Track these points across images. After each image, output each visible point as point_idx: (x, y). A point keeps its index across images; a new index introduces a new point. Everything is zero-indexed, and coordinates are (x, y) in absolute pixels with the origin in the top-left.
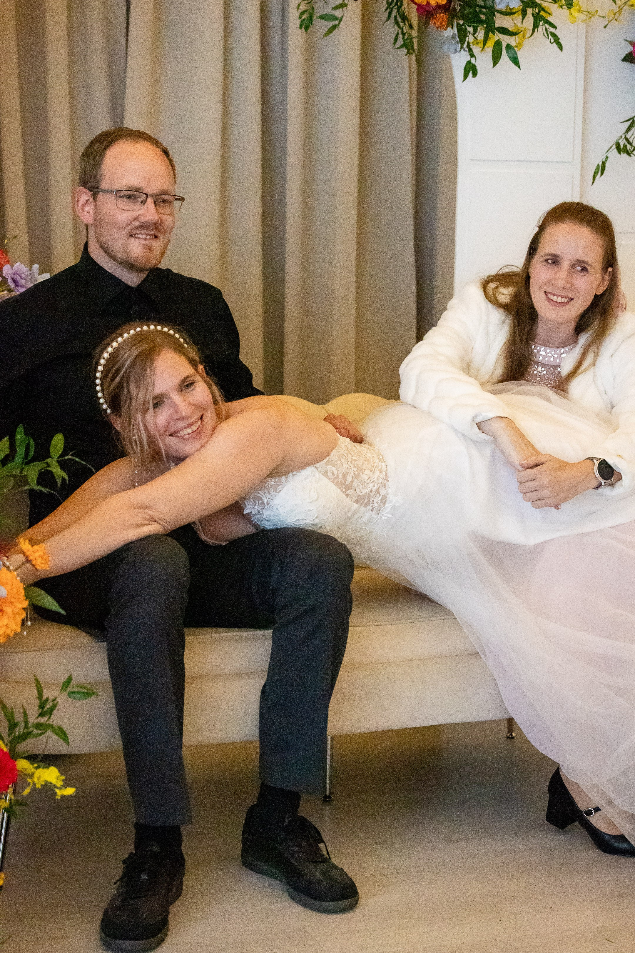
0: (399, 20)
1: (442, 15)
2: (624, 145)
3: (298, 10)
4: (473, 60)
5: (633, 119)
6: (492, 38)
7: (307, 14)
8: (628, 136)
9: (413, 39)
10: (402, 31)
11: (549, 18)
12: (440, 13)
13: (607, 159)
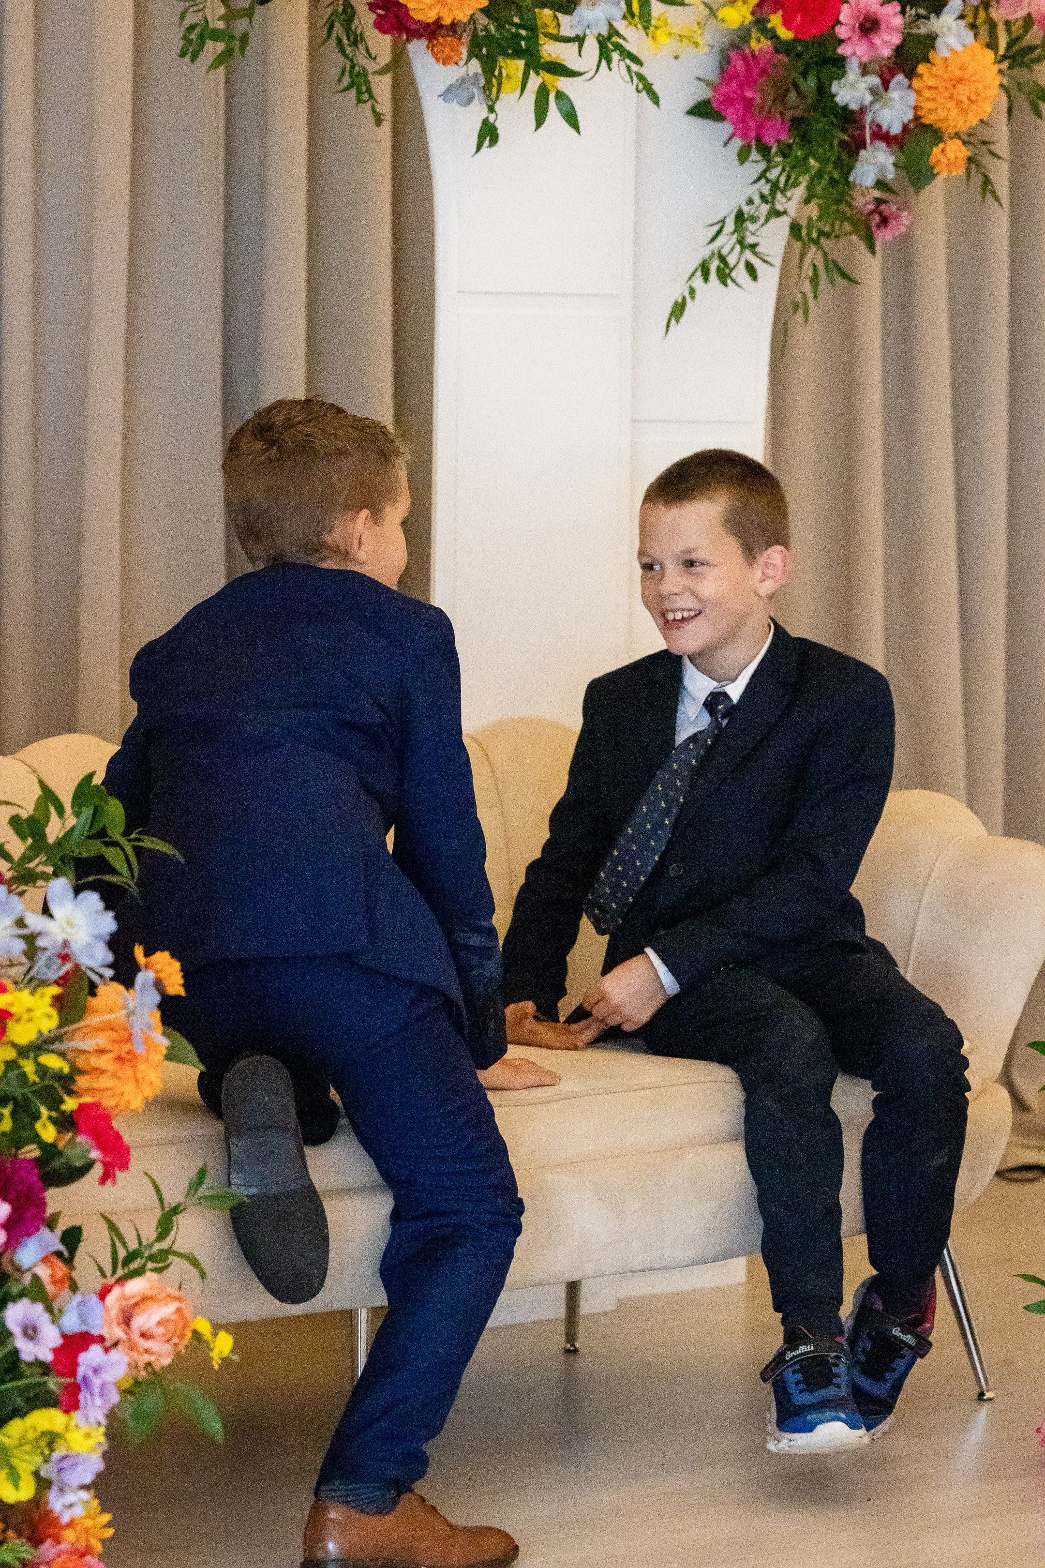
0: (345, 41)
1: (449, 39)
2: (718, 267)
3: (181, 22)
4: (491, 118)
5: (723, 221)
6: (535, 81)
7: (198, 29)
8: (724, 252)
9: (370, 76)
10: (352, 61)
11: (627, 46)
12: (445, 36)
13: (692, 292)
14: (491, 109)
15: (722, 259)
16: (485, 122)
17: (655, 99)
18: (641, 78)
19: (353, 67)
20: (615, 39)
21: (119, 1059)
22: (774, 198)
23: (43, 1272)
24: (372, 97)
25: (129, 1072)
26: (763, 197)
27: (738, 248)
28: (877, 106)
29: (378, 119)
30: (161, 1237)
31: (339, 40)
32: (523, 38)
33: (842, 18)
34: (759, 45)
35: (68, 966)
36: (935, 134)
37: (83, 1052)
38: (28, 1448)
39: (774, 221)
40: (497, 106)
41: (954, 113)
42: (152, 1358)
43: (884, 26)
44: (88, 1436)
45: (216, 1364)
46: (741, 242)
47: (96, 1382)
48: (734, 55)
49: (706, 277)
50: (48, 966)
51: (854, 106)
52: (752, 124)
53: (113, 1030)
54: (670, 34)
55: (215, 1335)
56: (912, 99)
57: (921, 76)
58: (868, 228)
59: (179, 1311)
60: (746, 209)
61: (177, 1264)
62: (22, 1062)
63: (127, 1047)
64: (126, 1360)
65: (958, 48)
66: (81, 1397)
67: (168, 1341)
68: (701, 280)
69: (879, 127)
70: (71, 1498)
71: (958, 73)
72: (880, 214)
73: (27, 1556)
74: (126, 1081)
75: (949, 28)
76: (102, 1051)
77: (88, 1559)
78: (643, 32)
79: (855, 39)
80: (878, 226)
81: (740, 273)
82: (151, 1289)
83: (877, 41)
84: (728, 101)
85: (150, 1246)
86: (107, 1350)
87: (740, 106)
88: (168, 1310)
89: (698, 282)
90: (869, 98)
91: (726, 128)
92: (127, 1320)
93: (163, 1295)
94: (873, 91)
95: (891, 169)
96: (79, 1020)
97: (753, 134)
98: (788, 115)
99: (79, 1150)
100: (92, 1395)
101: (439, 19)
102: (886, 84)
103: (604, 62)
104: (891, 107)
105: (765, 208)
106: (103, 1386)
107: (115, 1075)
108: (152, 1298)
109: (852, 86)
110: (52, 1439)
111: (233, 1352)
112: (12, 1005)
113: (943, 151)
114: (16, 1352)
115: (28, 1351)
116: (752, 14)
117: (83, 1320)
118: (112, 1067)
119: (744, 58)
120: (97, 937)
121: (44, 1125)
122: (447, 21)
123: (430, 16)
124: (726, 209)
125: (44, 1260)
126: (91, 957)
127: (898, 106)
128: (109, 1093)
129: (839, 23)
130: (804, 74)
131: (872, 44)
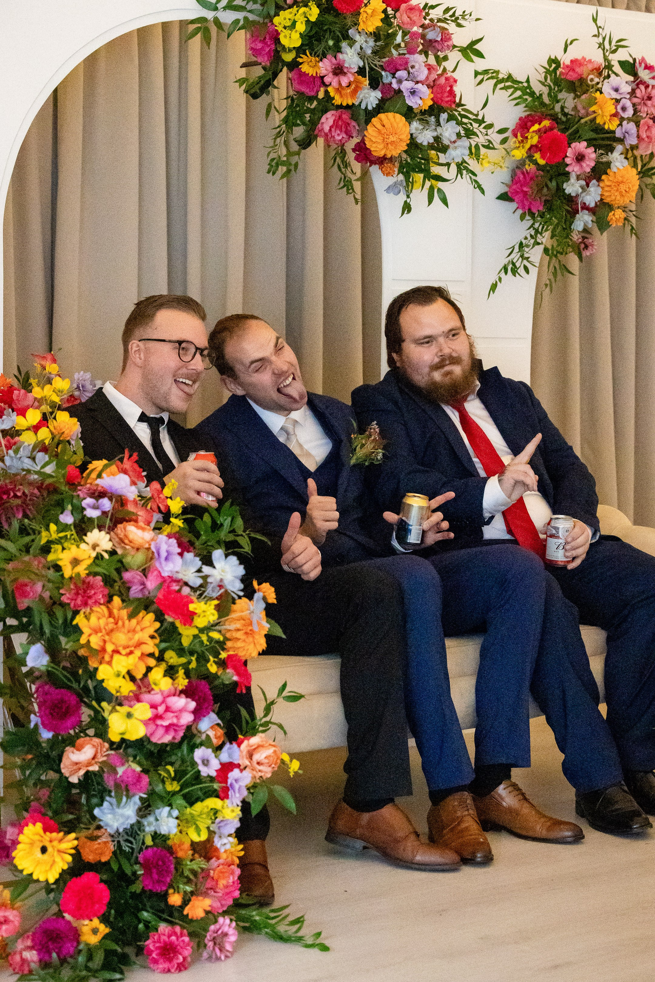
0: (342, 166)
1: (389, 165)
2: (512, 268)
3: (267, 158)
4: (408, 200)
5: (513, 247)
6: (428, 184)
7: (275, 161)
8: (514, 261)
9: (354, 183)
10: (344, 175)
11: (470, 168)
12: (387, 163)
13: (500, 279)
14: (408, 197)
15: (514, 264)
16: (406, 202)
17: (483, 192)
18: (476, 182)
19: (345, 178)
20: (464, 164)
21: (246, 633)
22: (536, 237)
23: (211, 733)
24: (353, 191)
25: (251, 639)
26: (531, 236)
27: (521, 259)
28: (584, 194)
29: (357, 202)
30: (266, 715)
31: (339, 166)
32: (423, 164)
33: (568, 154)
34: (529, 167)
35: (222, 590)
36: (610, 207)
37: (230, 630)
38: (204, 816)
39: (536, 246)
40: (411, 196)
41: (618, 198)
42: (262, 774)
43: (587, 157)
44: (233, 811)
45: (292, 775)
46: (522, 256)
47: (237, 786)
48: (518, 172)
49: (506, 273)
50: (213, 591)
51: (573, 194)
52: (527, 203)
53: (244, 620)
54: (489, 162)
55: (291, 761)
56: (600, 191)
57: (603, 180)
58: (579, 249)
59: (275, 752)
60: (524, 242)
61: (273, 728)
62: (200, 635)
63: (250, 628)
64: (250, 775)
65: (621, 168)
66: (230, 793)
67: (270, 766)
68: (504, 274)
69: (585, 204)
70: (225, 841)
71: (620, 179)
72: (584, 243)
73: (204, 866)
74: (250, 643)
75: (617, 159)
76: (238, 630)
77: (232, 867)
78: (476, 161)
79: (574, 164)
80: (583, 249)
81: (521, 271)
82: (262, 741)
83: (584, 165)
84: (516, 193)
85: (261, 719)
86: (241, 771)
87: (521, 195)
88: (270, 751)
89: (502, 274)
90: (580, 190)
91: (514, 205)
92: (250, 756)
93: (267, 744)
94: (582, 187)
95: (590, 222)
96: (228, 615)
97: (527, 208)
98: (544, 199)
99: (229, 676)
100: (234, 792)
101: (385, 155)
102: (588, 185)
103: (459, 175)
104: (590, 195)
105: (532, 241)
106: (239, 789)
107: (244, 641)
108: (262, 746)
109: (573, 185)
110: (216, 812)
111: (299, 769)
112: (196, 609)
113: (614, 214)
114: (199, 772)
115: (204, 771)
116: (527, 153)
117: (230, 756)
118: (243, 637)
119: (523, 173)
120: (236, 577)
121: (211, 665)
122: (389, 156)
123: (381, 154)
124: (515, 241)
125: (212, 728)
126: (234, 587)
127: (593, 195)
128: (242, 649)
129: (566, 156)
130: (551, 180)
131: (581, 166)
